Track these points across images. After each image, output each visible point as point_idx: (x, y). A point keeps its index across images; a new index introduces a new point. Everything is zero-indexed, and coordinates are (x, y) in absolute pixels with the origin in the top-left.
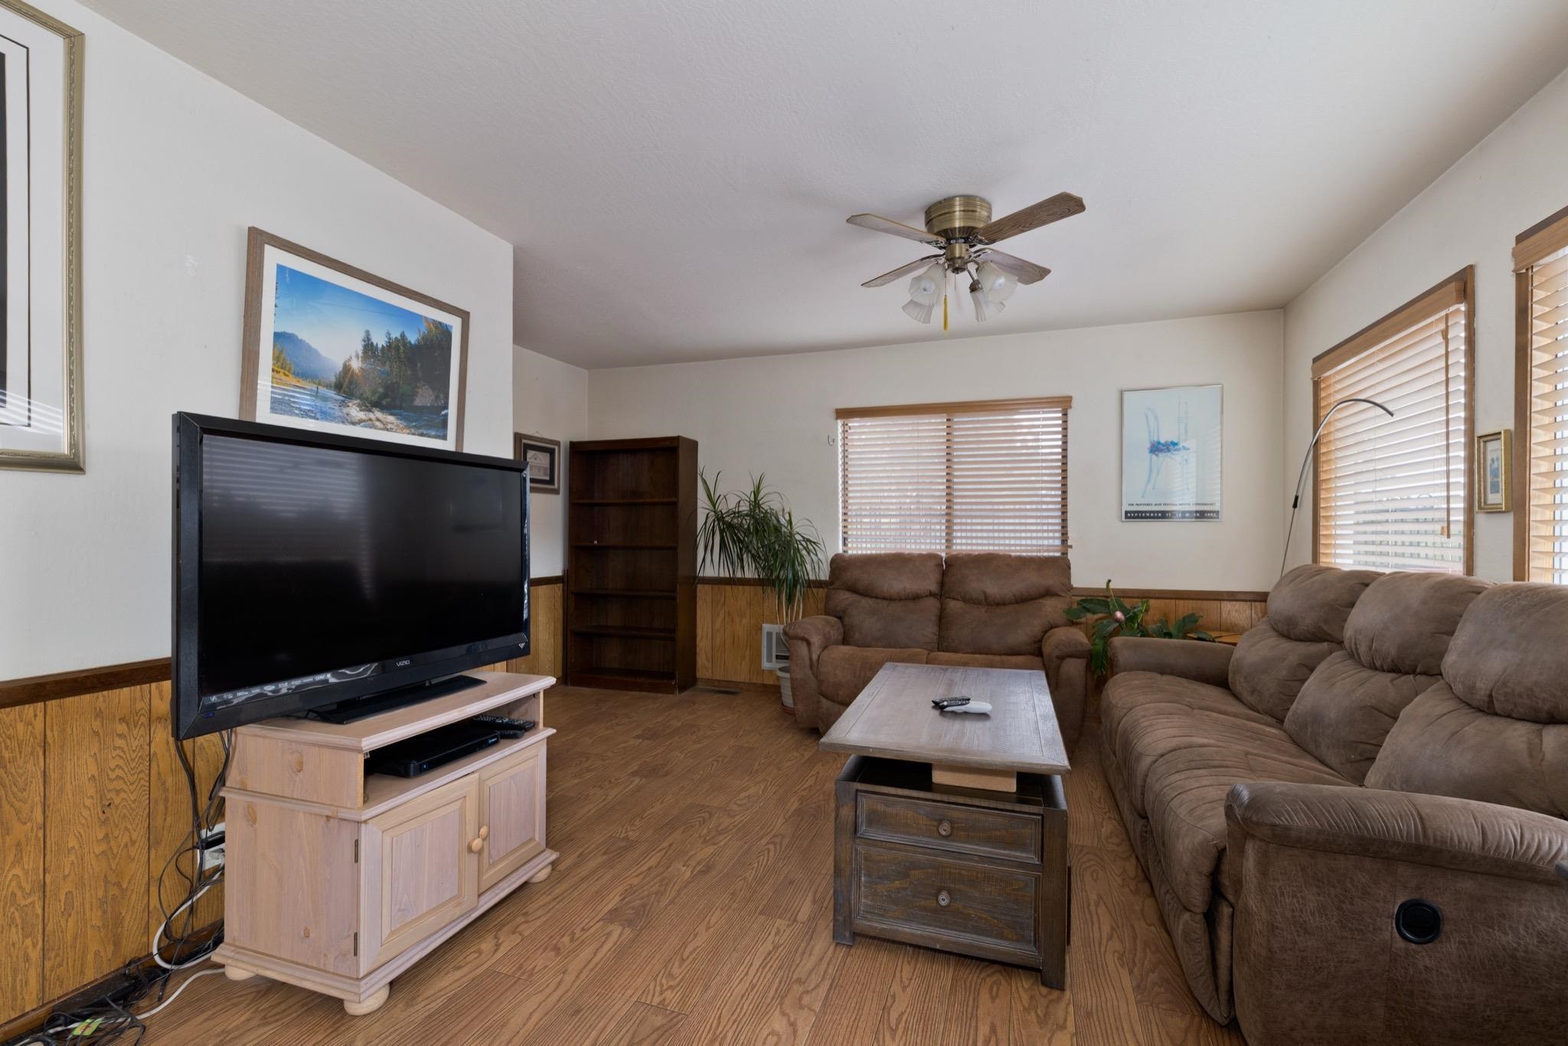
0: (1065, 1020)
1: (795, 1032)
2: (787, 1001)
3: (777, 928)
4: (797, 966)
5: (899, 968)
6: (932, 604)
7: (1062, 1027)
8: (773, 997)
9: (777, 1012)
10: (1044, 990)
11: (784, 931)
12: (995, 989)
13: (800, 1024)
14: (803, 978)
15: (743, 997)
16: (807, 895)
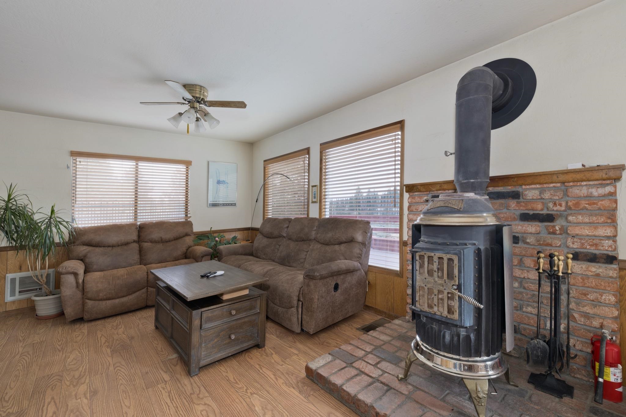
0: (271, 352)
1: (209, 405)
2: (195, 401)
3: (162, 388)
4: (185, 391)
5: (219, 369)
6: (136, 245)
7: (272, 354)
8: (189, 404)
9: (196, 406)
10: (260, 350)
11: (166, 386)
12: (249, 357)
13: (207, 402)
14: (192, 392)
15: (177, 412)
16: (160, 372)
